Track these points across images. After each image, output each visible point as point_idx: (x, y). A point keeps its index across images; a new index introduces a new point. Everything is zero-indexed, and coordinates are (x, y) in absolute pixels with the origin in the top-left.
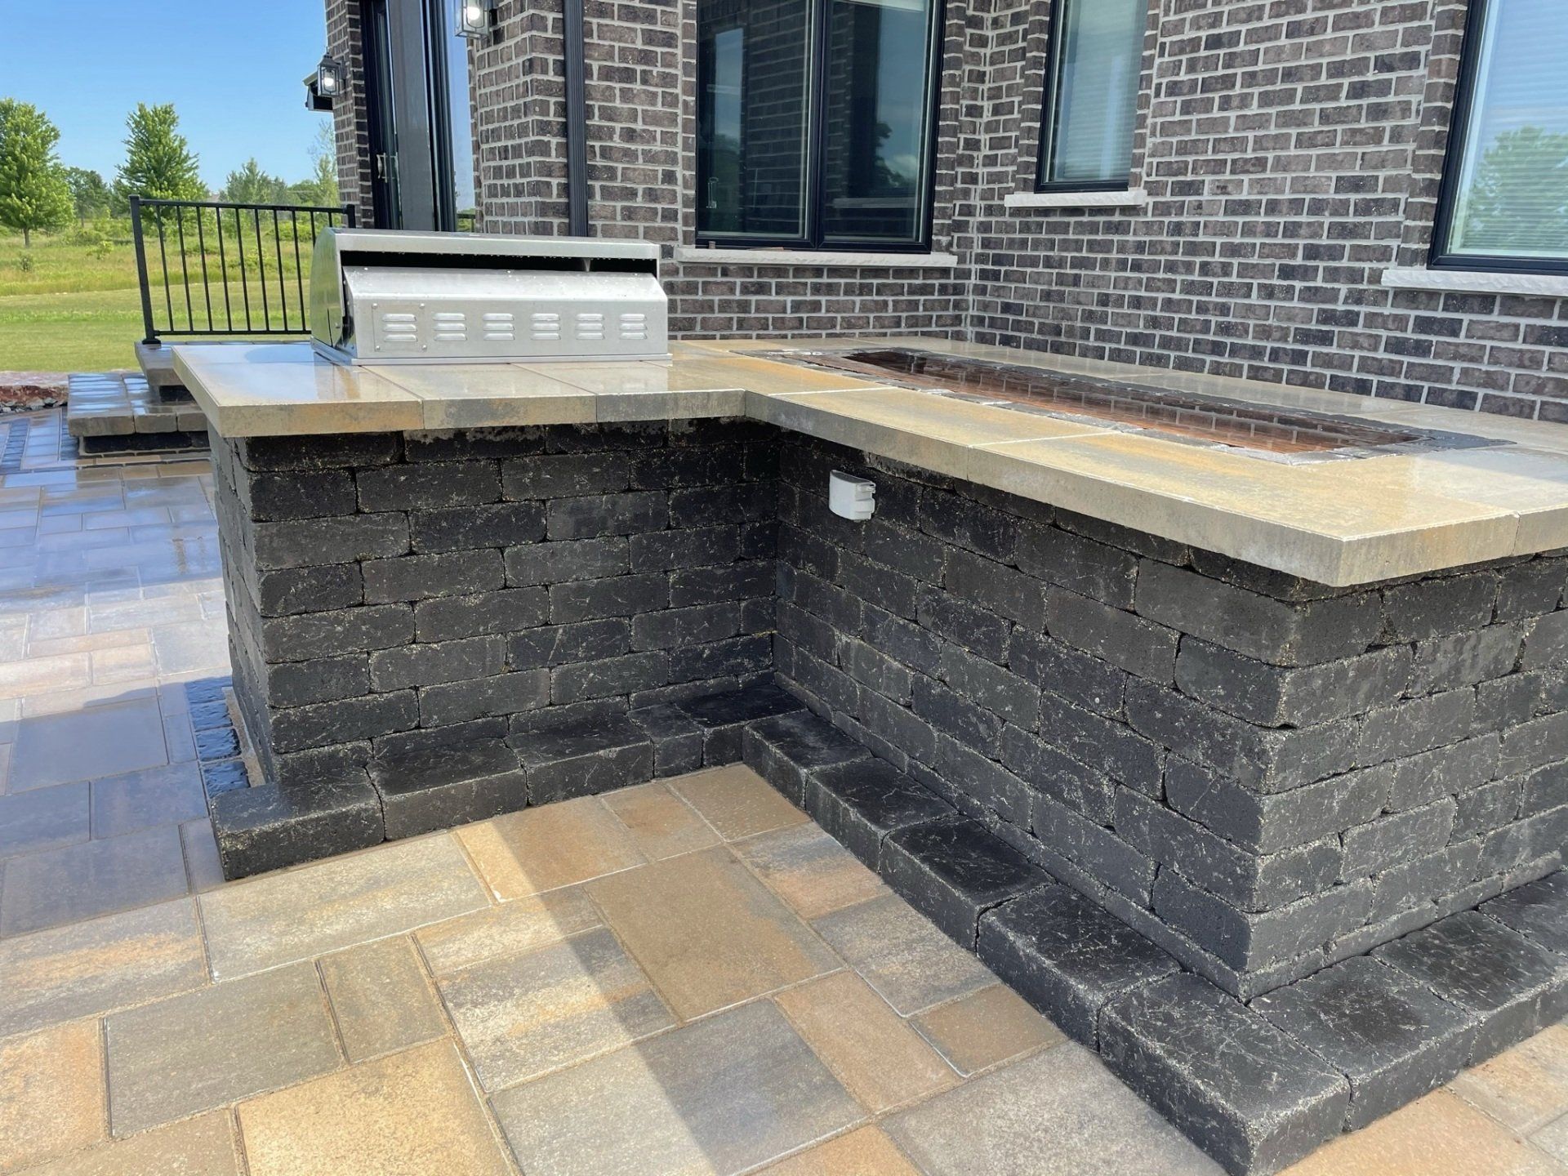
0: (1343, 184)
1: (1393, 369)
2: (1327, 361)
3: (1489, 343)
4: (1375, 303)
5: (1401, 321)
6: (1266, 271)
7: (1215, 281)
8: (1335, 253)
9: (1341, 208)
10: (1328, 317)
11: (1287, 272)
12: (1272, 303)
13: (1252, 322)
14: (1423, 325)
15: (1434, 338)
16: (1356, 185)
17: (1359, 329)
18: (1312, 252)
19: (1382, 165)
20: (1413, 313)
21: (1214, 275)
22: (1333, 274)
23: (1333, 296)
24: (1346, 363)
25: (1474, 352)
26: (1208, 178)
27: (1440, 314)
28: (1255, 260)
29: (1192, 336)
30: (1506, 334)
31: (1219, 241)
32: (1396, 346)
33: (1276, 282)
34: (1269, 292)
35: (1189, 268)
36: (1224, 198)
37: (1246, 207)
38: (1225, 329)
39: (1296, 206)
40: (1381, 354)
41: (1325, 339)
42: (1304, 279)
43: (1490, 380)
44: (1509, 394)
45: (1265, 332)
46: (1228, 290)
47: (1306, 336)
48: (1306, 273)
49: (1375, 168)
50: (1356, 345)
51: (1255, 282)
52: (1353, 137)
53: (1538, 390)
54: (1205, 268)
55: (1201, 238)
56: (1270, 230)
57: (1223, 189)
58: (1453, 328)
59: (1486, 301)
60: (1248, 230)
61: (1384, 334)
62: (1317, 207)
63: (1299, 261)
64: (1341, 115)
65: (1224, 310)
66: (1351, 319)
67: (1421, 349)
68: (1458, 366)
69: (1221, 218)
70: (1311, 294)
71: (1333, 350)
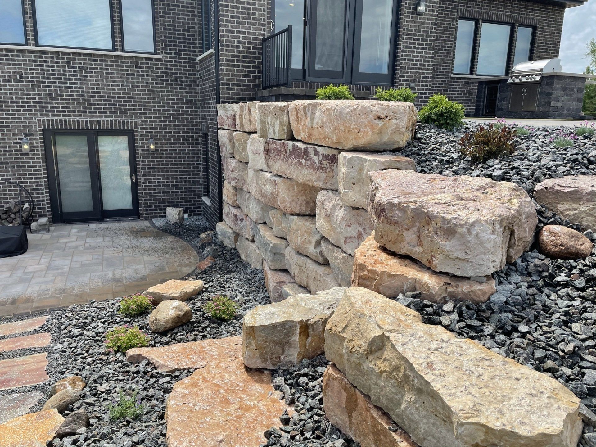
0: (444, 63)
1: (450, 88)
2: (442, 87)
5: (451, 82)
8: (443, 72)
10: (442, 81)
11: (437, 75)
14: (454, 82)
20: (452, 80)
22: (443, 75)
24: (445, 87)
32: (451, 85)
39: (437, 65)
41: (442, 84)
43: (461, 88)
47: (440, 84)
48: (439, 75)
52: (445, 56)
58: (456, 82)
62: (440, 66)
66: (445, 81)
67: (453, 85)
70: (440, 78)
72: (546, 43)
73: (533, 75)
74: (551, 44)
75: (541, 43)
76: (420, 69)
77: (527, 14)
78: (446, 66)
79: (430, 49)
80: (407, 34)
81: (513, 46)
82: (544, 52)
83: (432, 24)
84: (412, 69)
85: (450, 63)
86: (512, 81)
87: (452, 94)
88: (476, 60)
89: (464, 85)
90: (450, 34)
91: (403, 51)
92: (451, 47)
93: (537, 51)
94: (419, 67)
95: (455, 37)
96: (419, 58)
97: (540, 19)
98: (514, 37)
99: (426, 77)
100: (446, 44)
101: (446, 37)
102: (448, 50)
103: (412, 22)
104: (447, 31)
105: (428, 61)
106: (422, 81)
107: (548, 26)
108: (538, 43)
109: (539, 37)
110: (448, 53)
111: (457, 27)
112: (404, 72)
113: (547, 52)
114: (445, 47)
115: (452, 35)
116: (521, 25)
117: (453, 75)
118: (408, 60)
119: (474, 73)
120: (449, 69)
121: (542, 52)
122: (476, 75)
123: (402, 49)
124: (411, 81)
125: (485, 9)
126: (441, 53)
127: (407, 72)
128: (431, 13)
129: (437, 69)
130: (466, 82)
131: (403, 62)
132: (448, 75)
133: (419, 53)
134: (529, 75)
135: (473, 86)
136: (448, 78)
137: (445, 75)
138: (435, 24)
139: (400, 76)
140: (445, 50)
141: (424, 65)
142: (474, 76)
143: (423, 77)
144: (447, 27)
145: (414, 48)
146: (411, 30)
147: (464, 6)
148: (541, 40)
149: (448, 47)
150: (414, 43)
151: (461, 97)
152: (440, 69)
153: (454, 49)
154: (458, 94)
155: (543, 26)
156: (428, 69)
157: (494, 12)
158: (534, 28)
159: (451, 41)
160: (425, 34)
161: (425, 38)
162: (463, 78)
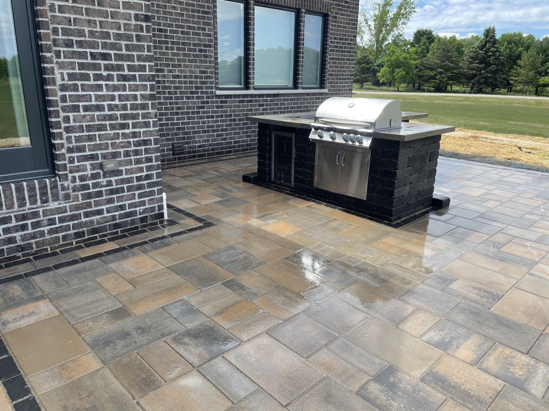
0: (201, 72)
1: (217, 112)
2: (205, 112)
3: (233, 104)
4: (212, 99)
5: (217, 102)
6: (186, 93)
7: (173, 96)
8: (202, 88)
9: (201, 78)
10: (203, 102)
11: (192, 93)
12: (190, 101)
13: (185, 106)
14: (222, 102)
15: (224, 105)
16: (204, 72)
17: (210, 104)
18: (197, 88)
19: (208, 68)
20: (219, 100)
21: (173, 94)
22: (202, 93)
23: (203, 98)
24: (209, 112)
25: (231, 106)
26: (165, 68)
27: (224, 100)
28: (183, 90)
29: (169, 112)
30: (235, 102)
31: (172, 85)
32: (218, 107)
33: (189, 95)
34: (188, 98)
35: (164, 93)
36: (171, 74)
37: (178, 77)
38: (179, 108)
39: (191, 77)
40: (215, 109)
41: (203, 107)
42: (196, 94)
43: (234, 111)
44: (237, 113)
45: (189, 108)
46: (177, 98)
47: (199, 108)
48: (197, 93)
49: (207, 69)
50: (210, 108)
51: (184, 96)
52: (201, 61)
53: (241, 112)
54: (169, 93)
55: (166, 85)
56: (186, 82)
57: (170, 71)
58: (226, 102)
59: (230, 96)
60: (180, 82)
61: (215, 105)
62: (196, 77)
63: (194, 90)
64: (197, 56)
65: (177, 103)
66: (208, 102)
67: (222, 107)
68: (228, 109)
69: (171, 79)
70: (198, 98)
71: (205, 110)
72: (340, 39)
74: (346, 40)
75: (335, 38)
78: (206, 78)
81: (300, 44)
82: (339, 51)
85: (211, 73)
87: (221, 121)
88: (251, 66)
89: (239, 106)
90: (204, 23)
92: (210, 46)
93: (331, 51)
95: (215, 28)
97: (331, 4)
98: (300, 30)
100: (200, 40)
101: (199, 28)
102: (205, 51)
104: (199, 17)
107: (342, 14)
108: (331, 38)
109: (332, 30)
110: (206, 56)
111: (215, 12)
113: (342, 51)
114: (199, 45)
115: (209, 24)
116: (309, 12)
117: (218, 92)
119: (251, 86)
120: (212, 83)
121: (337, 51)
122: (255, 89)
126: (194, 56)
129: (191, 82)
130: (240, 102)
132: (212, 93)
135: (251, 106)
136: (212, 97)
137: (207, 93)
140: (200, 51)
142: (251, 92)
144: (199, 11)
148: (334, 34)
149: (205, 46)
151: (235, 125)
152: (196, 83)
153: (216, 49)
154: (230, 121)
155: (336, 13)
158: (325, 17)
159: (209, 35)
160: (123, 43)
161: (124, 52)
162: (235, 96)
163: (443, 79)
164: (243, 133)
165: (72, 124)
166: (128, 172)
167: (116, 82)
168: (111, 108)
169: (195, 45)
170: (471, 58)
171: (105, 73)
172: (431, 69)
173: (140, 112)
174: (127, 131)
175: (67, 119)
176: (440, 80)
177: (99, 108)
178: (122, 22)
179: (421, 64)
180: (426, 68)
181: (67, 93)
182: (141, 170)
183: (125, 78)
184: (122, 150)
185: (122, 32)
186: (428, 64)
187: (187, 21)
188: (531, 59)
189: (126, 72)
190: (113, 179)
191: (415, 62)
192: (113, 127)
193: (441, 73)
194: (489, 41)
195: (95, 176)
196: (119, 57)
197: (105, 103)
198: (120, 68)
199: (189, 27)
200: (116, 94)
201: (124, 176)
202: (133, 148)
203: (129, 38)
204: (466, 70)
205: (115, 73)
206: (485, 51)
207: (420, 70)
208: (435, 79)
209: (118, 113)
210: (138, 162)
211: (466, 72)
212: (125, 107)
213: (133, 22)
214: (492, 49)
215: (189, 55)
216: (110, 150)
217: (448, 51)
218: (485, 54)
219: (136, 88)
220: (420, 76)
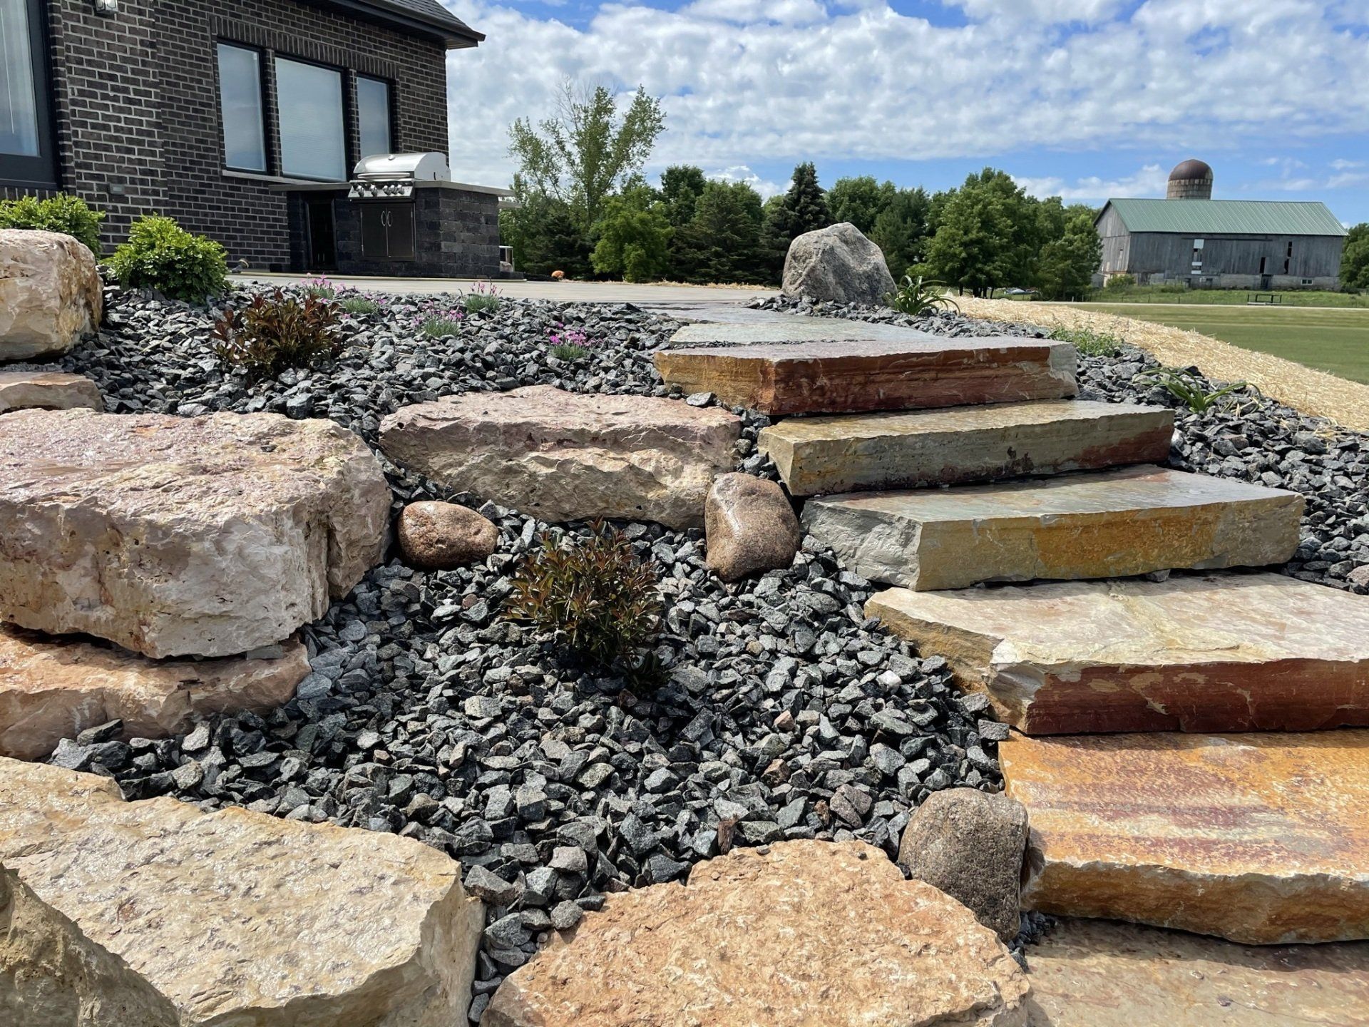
0: (197, 141)
1: (226, 202)
2: (206, 200)
3: (249, 193)
5: (224, 187)
10: (202, 185)
11: (185, 169)
14: (231, 188)
15: (235, 192)
16: (202, 142)
17: (213, 189)
18: (192, 162)
19: (208, 137)
20: (227, 184)
22: (201, 171)
23: (203, 178)
24: (212, 200)
25: (246, 197)
27: (235, 185)
32: (225, 194)
34: (179, 175)
39: (183, 146)
40: (222, 197)
41: (203, 192)
43: (253, 205)
44: (257, 208)
47: (197, 192)
48: (192, 170)
49: (206, 137)
50: (214, 194)
52: (197, 126)
58: (239, 189)
59: (245, 181)
61: (221, 190)
62: (190, 147)
64: (191, 117)
66: (210, 186)
67: (232, 196)
68: (243, 200)
70: (194, 177)
71: (207, 196)
72: (420, 119)
73: (396, 184)
74: (429, 121)
75: (410, 117)
76: (131, 151)
77: (370, 52)
78: (206, 150)
79: (148, 104)
80: (80, 62)
81: (352, 119)
82: (420, 138)
83: (142, 43)
84: (107, 148)
85: (212, 143)
86: (356, 195)
87: (233, 216)
88: (275, 142)
89: (260, 198)
90: (200, 74)
91: (74, 102)
92: (210, 106)
93: (405, 135)
94: (125, 145)
95: (216, 81)
96: (122, 124)
97: (399, 66)
98: (351, 99)
99: (152, 173)
100: (194, 95)
101: (192, 80)
102: (203, 112)
103: (88, 32)
104: (191, 65)
105: (150, 134)
106: (143, 182)
107: (418, 83)
108: (403, 116)
109: (403, 104)
110: (204, 119)
111: (216, 60)
112: (86, 156)
113: (425, 139)
114: (193, 103)
115: (207, 76)
116: (362, 74)
117: (225, 173)
118: (94, 126)
119: (278, 170)
120: (215, 158)
121: (416, 137)
122: (282, 175)
123: (70, 96)
124: (110, 178)
125: (276, 27)
126: (186, 116)
127: (97, 157)
128: (138, 17)
129: (183, 154)
130: (260, 192)
131: (80, 130)
132: (215, 172)
133: (121, 110)
134: (389, 184)
135: (279, 200)
136: (217, 179)
137: (208, 172)
138: (152, 45)
139: (79, 165)
140: (195, 110)
141: (140, 143)
142: (278, 179)
143: (143, 172)
144: (191, 57)
145: (105, 97)
146: (90, 53)
147: (224, 13)
148: (408, 111)
149: (202, 104)
150: (104, 87)
151: (255, 225)
152: (191, 155)
153: (219, 110)
154: (247, 218)
155: (408, 80)
156: (153, 154)
157: (299, 37)
158: (391, 84)
159: (208, 91)
160: (129, 66)
161: (130, 75)
162: (253, 182)
163: (723, 266)
164: (269, 240)
165: (80, 139)
166: (134, 201)
167: (122, 104)
168: (117, 129)
169: (187, 102)
170: (775, 225)
171: (112, 94)
172: (700, 248)
173: (147, 139)
174: (133, 157)
175: (76, 134)
176: (717, 270)
177: (106, 128)
178: (128, 46)
179: (680, 236)
180: (690, 245)
181: (77, 108)
182: (148, 202)
183: (130, 101)
184: (128, 176)
185: (128, 55)
186: (692, 236)
187: (174, 69)
188: (889, 229)
189: (132, 96)
190: (119, 205)
191: (664, 231)
192: (119, 150)
193: (717, 255)
194: (804, 192)
195: (101, 198)
196: (125, 80)
197: (112, 124)
198: (126, 90)
199: (178, 77)
200: (122, 116)
201: (130, 205)
202: (139, 176)
203: (135, 62)
204: (767, 250)
205: (121, 95)
206: (800, 211)
207: (678, 250)
208: (709, 267)
209: (124, 136)
210: (144, 192)
211: (767, 254)
212: (130, 131)
213: (139, 47)
214: (812, 207)
215: (178, 115)
216: (116, 174)
217: (729, 211)
218: (801, 217)
219: (142, 113)
220: (680, 263)
